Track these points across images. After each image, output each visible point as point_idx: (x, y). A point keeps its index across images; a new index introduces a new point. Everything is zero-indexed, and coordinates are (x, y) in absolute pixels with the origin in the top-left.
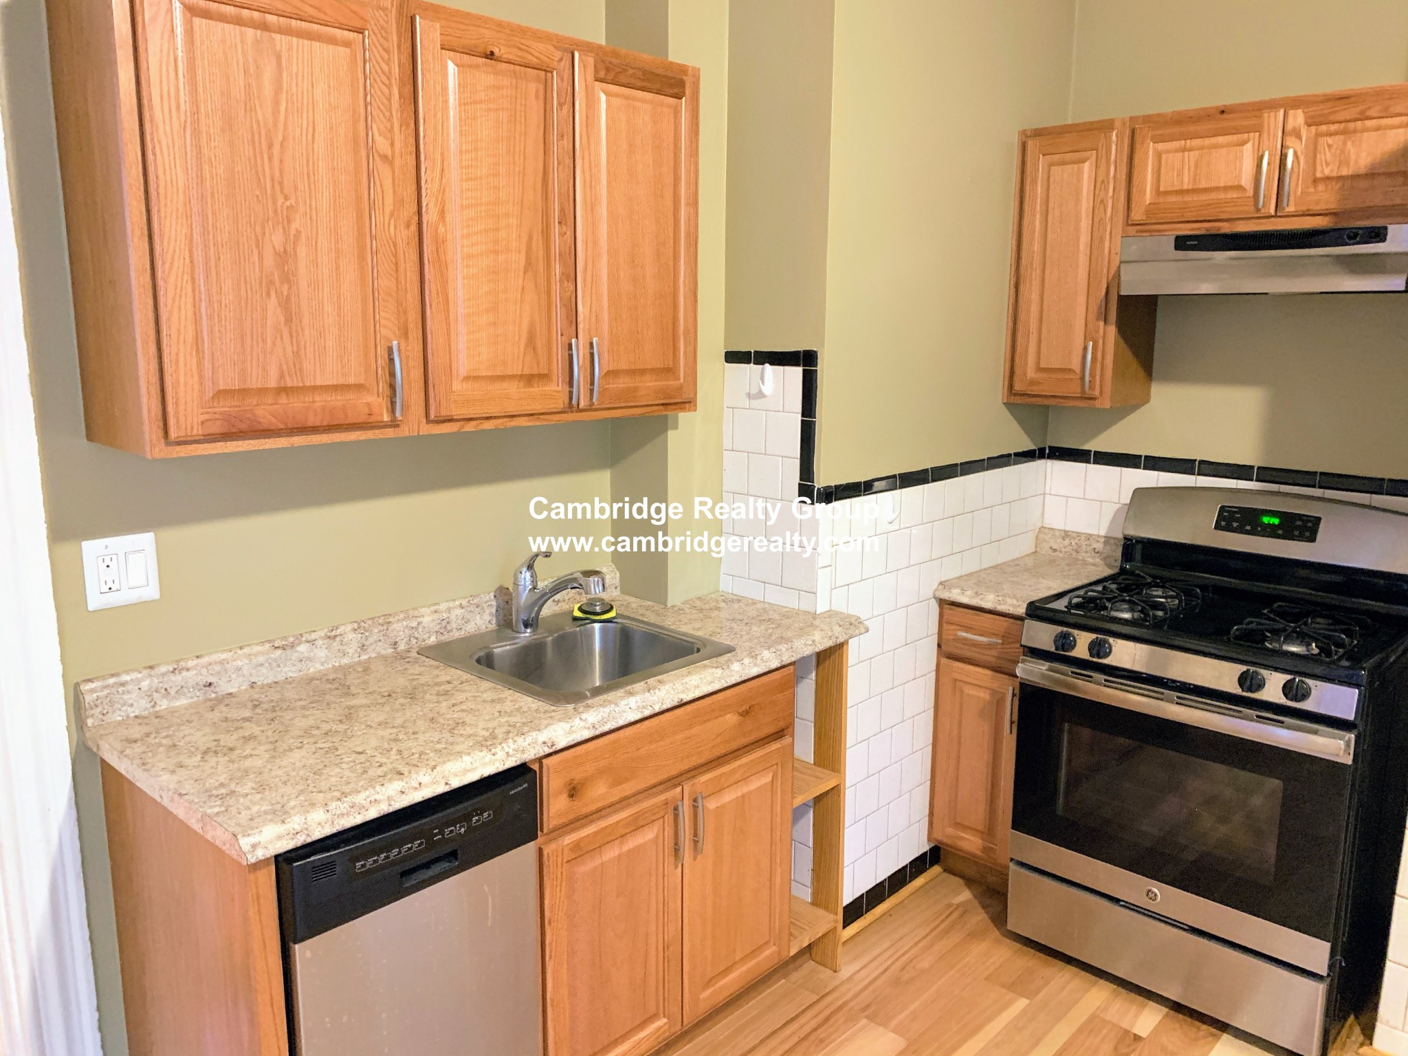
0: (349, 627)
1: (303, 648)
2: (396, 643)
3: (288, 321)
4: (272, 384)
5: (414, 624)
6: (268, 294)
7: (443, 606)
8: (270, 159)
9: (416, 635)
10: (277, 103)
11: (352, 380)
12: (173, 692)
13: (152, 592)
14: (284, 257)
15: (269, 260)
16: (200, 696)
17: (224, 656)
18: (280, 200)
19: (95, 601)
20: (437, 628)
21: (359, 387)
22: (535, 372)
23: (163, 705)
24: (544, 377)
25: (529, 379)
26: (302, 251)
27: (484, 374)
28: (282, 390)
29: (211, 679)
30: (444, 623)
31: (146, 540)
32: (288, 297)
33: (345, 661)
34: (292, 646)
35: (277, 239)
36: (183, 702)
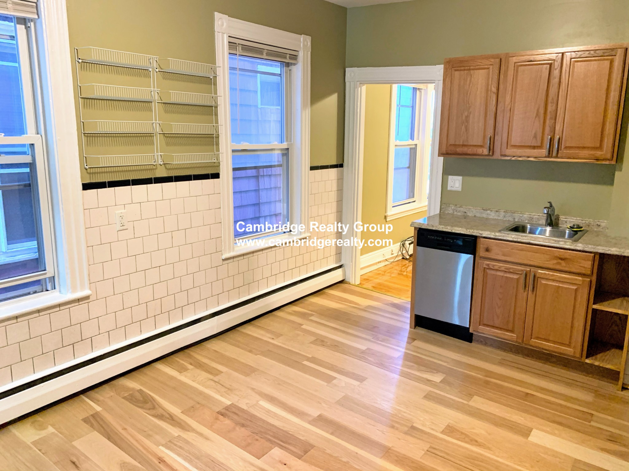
0: (503, 211)
1: (489, 211)
2: (515, 219)
3: (466, 131)
4: (461, 143)
5: (521, 215)
6: (463, 125)
7: (534, 214)
8: (467, 97)
9: (521, 218)
10: (469, 85)
11: (479, 144)
12: (458, 211)
13: (460, 189)
14: (467, 117)
15: (464, 118)
16: (463, 214)
17: (471, 208)
18: (468, 105)
19: (449, 188)
20: (529, 219)
21: (481, 146)
22: (536, 145)
23: (455, 213)
24: (540, 147)
25: (534, 147)
26: (471, 116)
27: (517, 145)
28: (463, 145)
29: (466, 211)
30: (531, 218)
31: (460, 178)
32: (467, 126)
33: (499, 218)
34: (487, 210)
35: (466, 113)
36: (459, 214)
